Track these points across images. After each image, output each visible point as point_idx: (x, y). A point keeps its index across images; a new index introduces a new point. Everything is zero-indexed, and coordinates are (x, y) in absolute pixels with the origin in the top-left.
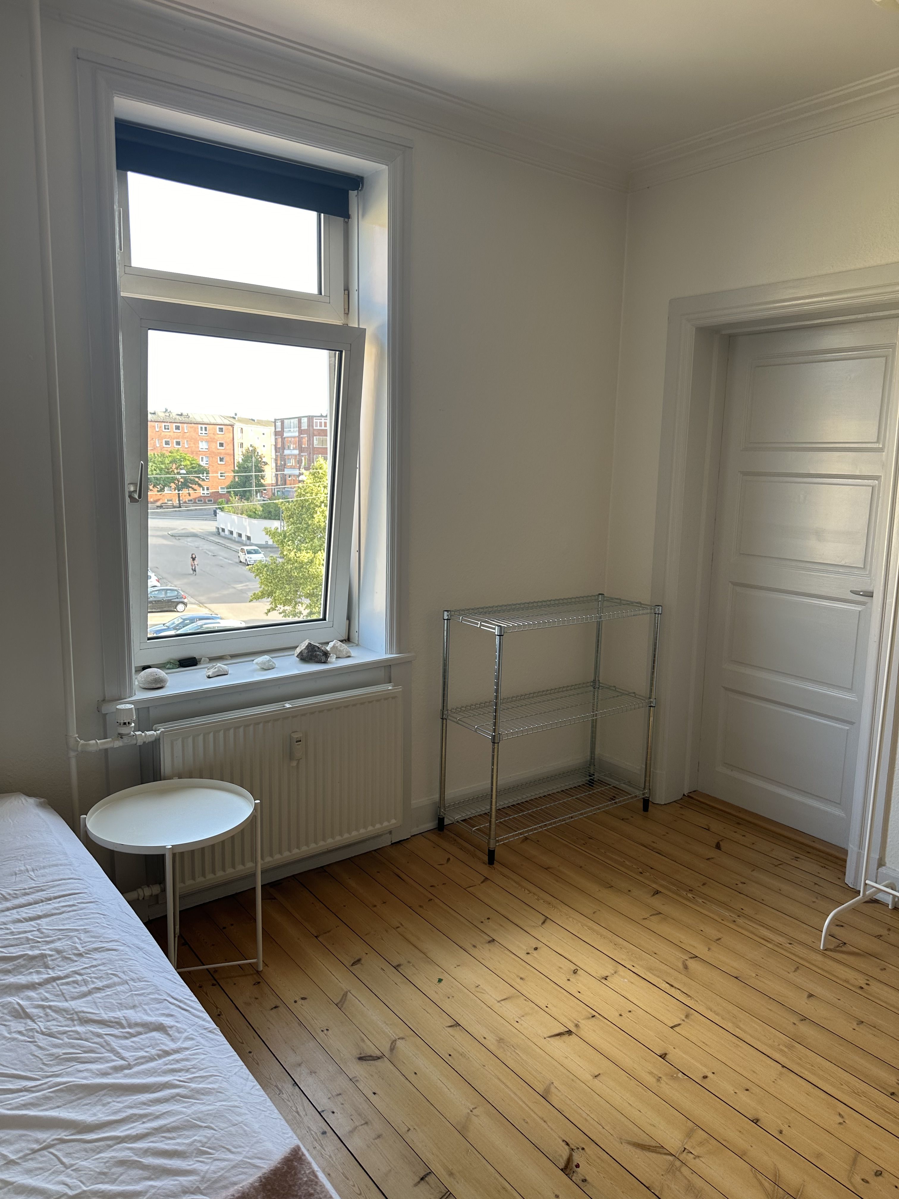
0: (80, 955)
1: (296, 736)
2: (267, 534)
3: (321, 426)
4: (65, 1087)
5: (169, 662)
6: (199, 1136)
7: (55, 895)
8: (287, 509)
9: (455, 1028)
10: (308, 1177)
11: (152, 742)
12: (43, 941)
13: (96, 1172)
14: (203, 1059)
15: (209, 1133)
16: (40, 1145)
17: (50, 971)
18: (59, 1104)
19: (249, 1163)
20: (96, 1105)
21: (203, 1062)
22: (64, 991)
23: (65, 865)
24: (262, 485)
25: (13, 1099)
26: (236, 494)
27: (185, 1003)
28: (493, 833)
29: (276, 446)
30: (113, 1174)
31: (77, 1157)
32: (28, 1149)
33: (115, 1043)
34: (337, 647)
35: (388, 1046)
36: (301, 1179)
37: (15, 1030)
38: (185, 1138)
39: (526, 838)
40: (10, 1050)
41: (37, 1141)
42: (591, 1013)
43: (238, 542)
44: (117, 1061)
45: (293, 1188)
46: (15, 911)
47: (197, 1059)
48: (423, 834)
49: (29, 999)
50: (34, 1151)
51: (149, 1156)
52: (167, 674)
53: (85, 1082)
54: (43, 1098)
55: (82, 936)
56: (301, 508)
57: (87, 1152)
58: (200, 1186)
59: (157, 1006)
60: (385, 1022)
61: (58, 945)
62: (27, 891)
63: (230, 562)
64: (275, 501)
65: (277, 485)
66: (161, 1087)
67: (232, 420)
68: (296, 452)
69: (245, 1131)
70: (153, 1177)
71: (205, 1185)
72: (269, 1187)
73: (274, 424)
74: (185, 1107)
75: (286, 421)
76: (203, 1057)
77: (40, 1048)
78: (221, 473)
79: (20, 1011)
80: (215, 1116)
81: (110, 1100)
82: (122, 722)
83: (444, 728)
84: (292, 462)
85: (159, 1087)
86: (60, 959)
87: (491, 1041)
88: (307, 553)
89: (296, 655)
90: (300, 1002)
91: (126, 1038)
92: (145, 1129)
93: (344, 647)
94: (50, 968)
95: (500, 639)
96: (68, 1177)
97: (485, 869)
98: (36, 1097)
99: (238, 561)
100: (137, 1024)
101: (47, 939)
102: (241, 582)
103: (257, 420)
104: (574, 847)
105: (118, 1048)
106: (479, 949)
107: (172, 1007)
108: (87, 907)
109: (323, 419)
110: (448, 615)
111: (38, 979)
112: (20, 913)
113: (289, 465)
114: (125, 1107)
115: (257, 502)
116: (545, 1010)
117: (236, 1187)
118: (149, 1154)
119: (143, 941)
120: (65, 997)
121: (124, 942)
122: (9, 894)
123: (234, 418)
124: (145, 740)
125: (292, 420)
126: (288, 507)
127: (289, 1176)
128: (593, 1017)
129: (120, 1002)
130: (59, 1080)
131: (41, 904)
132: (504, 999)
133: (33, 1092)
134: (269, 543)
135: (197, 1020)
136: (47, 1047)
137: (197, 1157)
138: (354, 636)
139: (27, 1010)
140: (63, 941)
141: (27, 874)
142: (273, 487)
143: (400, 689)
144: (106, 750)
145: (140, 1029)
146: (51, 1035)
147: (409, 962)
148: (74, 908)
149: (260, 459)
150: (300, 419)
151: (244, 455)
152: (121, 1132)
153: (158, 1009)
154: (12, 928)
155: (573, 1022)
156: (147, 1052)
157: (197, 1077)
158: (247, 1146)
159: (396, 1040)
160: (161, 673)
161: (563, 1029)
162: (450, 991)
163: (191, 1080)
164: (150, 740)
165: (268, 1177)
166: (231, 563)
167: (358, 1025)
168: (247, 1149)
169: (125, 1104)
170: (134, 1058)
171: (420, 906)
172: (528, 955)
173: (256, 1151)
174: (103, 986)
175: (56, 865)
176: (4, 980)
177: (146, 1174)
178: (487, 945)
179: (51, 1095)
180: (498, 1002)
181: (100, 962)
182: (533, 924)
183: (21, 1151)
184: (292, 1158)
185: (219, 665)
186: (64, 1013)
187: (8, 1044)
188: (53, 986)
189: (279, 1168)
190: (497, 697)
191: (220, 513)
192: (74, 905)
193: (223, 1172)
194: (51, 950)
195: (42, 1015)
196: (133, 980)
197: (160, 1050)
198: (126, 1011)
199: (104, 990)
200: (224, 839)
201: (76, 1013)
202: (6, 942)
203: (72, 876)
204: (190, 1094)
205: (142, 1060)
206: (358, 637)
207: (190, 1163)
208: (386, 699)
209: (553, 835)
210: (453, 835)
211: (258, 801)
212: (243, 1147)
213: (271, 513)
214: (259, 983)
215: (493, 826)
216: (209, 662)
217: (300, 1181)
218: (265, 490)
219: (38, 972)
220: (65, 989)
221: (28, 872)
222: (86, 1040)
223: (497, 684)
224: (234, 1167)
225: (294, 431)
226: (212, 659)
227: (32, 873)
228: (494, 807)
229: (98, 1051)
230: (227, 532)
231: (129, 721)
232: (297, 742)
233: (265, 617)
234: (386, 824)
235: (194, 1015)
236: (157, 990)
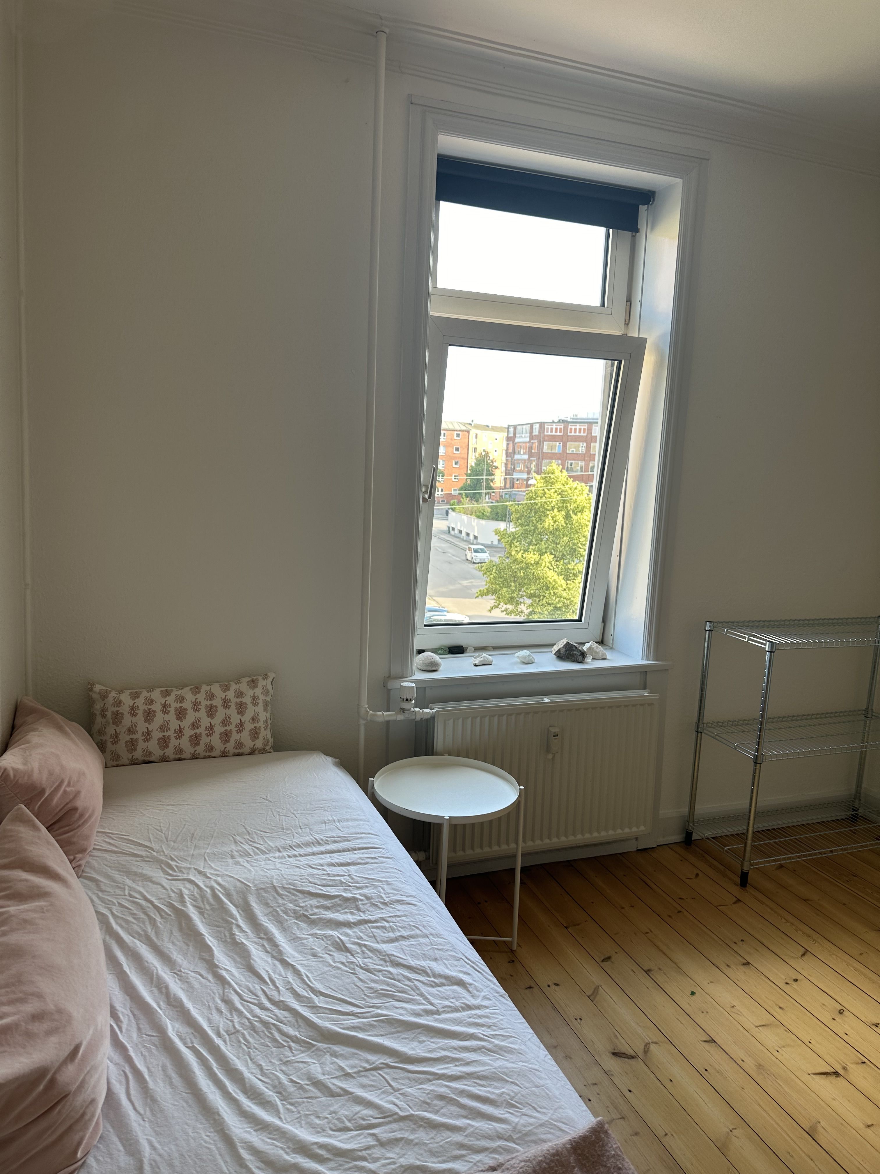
0: (385, 904)
1: (553, 730)
2: (496, 534)
3: (552, 431)
4: (386, 1019)
5: (440, 649)
6: (507, 1089)
7: (360, 846)
8: (517, 511)
9: (711, 1044)
10: (615, 1152)
11: (427, 720)
12: (354, 886)
13: (421, 1100)
14: (502, 1020)
15: (516, 1089)
16: (370, 1065)
17: (362, 914)
18: (382, 1033)
19: (555, 1125)
20: (413, 1041)
21: (502, 1022)
22: (375, 934)
23: (364, 821)
24: (491, 488)
25: (344, 1020)
26: (467, 496)
27: (477, 966)
28: (748, 855)
29: (507, 451)
30: (435, 1105)
31: (402, 1083)
32: (361, 1067)
33: (424, 989)
34: (593, 648)
35: (642, 1047)
36: (609, 1151)
37: (338, 960)
38: (494, 1088)
39: (781, 866)
40: (336, 977)
41: (367, 1061)
42: (860, 1059)
43: (466, 541)
44: (426, 1005)
45: (602, 1158)
46: (328, 855)
47: (497, 1018)
48: (669, 845)
49: (347, 935)
50: (367, 1070)
51: (464, 1097)
52: (440, 658)
53: (401, 1018)
54: (368, 1025)
55: (385, 887)
56: (529, 511)
57: (410, 1080)
58: (512, 1135)
59: (456, 963)
60: (638, 1024)
61: (365, 891)
62: (336, 839)
63: (458, 559)
64: (505, 504)
65: (505, 488)
66: (468, 1037)
67: (469, 427)
68: (526, 457)
69: (548, 1095)
70: (470, 1116)
71: (517, 1136)
72: (579, 1152)
73: (506, 430)
74: (491, 1060)
75: (518, 427)
76: (502, 1017)
77: (360, 979)
78: (455, 476)
79: (341, 944)
80: (519, 1075)
81: (425, 1039)
82: (405, 698)
83: (699, 741)
84: (520, 467)
85: (466, 1037)
86: (369, 905)
87: (750, 1065)
88: (534, 554)
89: (554, 652)
90: (553, 987)
91: (433, 987)
92: (460, 1072)
93: (600, 649)
94: (361, 911)
95: (771, 656)
96: (396, 1099)
97: (736, 891)
98: (363, 1023)
99: (465, 558)
100: (440, 976)
101: (357, 885)
102: (466, 579)
103: (492, 426)
104: (835, 882)
105: (426, 994)
106: (733, 969)
107: (468, 966)
108: (387, 861)
109: (554, 424)
110: (710, 626)
111: (353, 919)
112: (333, 858)
113: (518, 469)
114: (439, 1048)
115: (486, 504)
116: (808, 1044)
117: (550, 1144)
118: (464, 1095)
119: (434, 901)
120: (376, 939)
121: (420, 899)
122: (322, 840)
123: (470, 424)
124: (422, 717)
125: (524, 427)
126: (517, 510)
127: (597, 1145)
128: (863, 1063)
129: (423, 953)
130: (379, 1011)
131: (348, 853)
132: (763, 1026)
133: (359, 1018)
134: (494, 543)
135: (489, 983)
136: (366, 981)
137: (507, 1108)
138: (609, 639)
139: (347, 945)
140: (370, 888)
141: (334, 824)
142: (501, 490)
143: (656, 696)
144: (388, 722)
145: (443, 981)
146: (368, 970)
147: (660, 969)
148: (375, 861)
149: (491, 463)
150: (532, 425)
151: (476, 459)
152: (438, 1069)
153: (456, 966)
154: (328, 870)
155: (841, 1064)
156: (452, 1003)
157: (499, 1035)
158: (551, 1109)
159: (649, 1044)
160: (436, 658)
161: (829, 1069)
162: (704, 1006)
163: (494, 1036)
164: (427, 717)
165: (578, 1142)
166: (459, 561)
167: (610, 1021)
168: (552, 1112)
169: (439, 1045)
170: (441, 1006)
171: (670, 916)
172: (787, 985)
173: (560, 1116)
174: (408, 936)
175: (357, 820)
176: (325, 915)
177: (463, 1112)
178: (742, 967)
179: (375, 1023)
180: (756, 1027)
181: (402, 914)
182: (792, 955)
183: (355, 1067)
184: (599, 1129)
185: (484, 655)
186: (378, 953)
187: (334, 972)
188: (365, 928)
189: (587, 1136)
190: (762, 716)
191: (452, 514)
192: (375, 858)
193: (532, 1127)
194: (361, 895)
195: (359, 951)
196: (432, 935)
197: (463, 1003)
198: (430, 962)
199: (408, 939)
200: (492, 819)
201: (388, 955)
202: (324, 882)
203: (371, 832)
204: (494, 1049)
205: (449, 1009)
206: (613, 640)
207: (501, 1112)
208: (642, 705)
209: (811, 867)
210: (701, 851)
211: (522, 787)
212: (547, 1109)
213: (499, 515)
214: (513, 961)
215: (748, 848)
216: (474, 652)
217: (608, 1153)
218: (493, 492)
219: (352, 913)
220: (376, 932)
221: (335, 822)
222: (399, 981)
223: (764, 702)
224: (541, 1125)
225: (525, 437)
226: (478, 649)
227: (338, 824)
228: (751, 829)
229: (409, 992)
230: (456, 531)
231: (411, 698)
232: (554, 736)
233: (488, 614)
234: (635, 829)
235: (486, 978)
236: (454, 949)
